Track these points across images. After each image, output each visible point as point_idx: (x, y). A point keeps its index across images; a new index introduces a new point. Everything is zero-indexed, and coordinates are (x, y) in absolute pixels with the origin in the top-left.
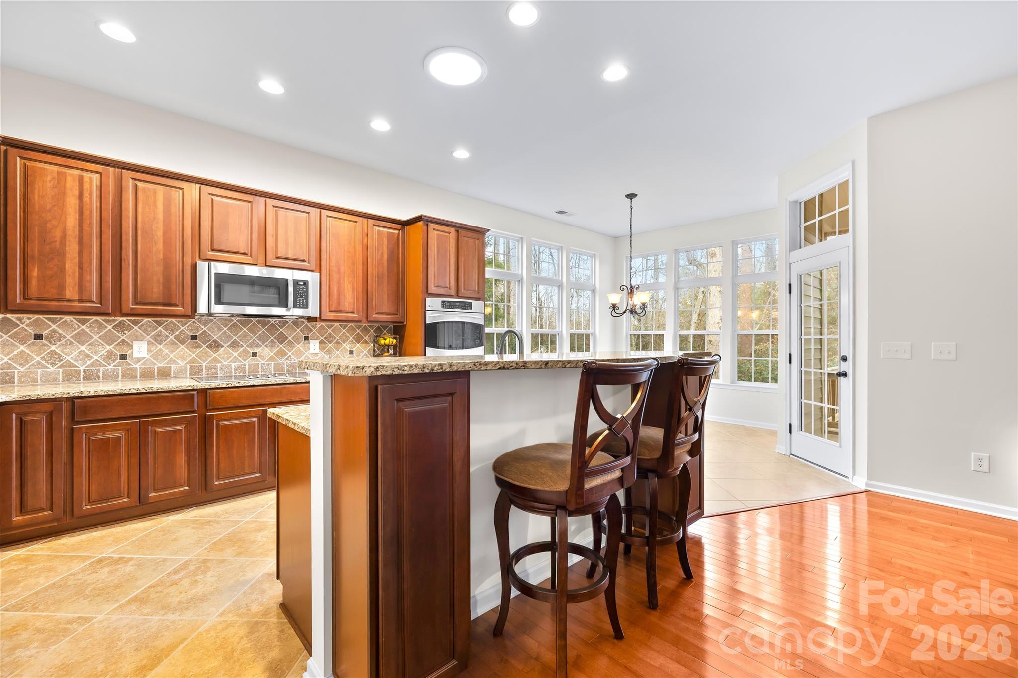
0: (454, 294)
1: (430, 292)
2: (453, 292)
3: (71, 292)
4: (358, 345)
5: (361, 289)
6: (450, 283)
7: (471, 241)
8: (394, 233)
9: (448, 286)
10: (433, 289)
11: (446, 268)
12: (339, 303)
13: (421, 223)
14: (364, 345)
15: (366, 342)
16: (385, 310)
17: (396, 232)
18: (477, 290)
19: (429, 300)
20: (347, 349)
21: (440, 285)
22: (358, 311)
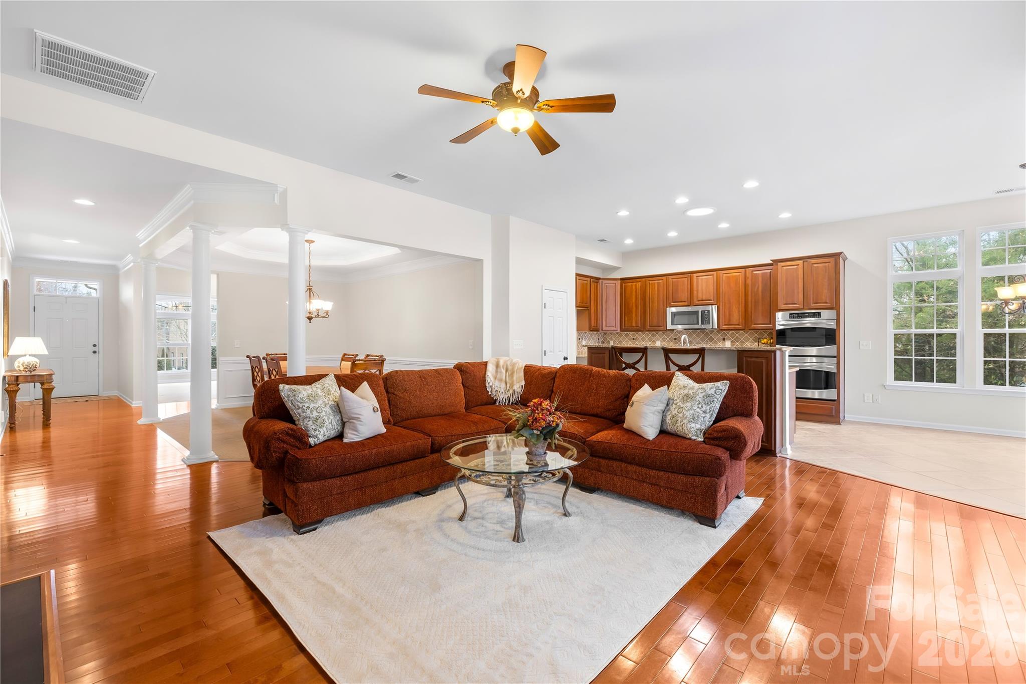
0: (803, 308)
1: (778, 308)
3: (634, 325)
6: (797, 301)
7: (821, 266)
8: (767, 272)
10: (782, 306)
11: (794, 290)
12: (730, 320)
19: (778, 314)
21: (788, 303)
22: (742, 323)
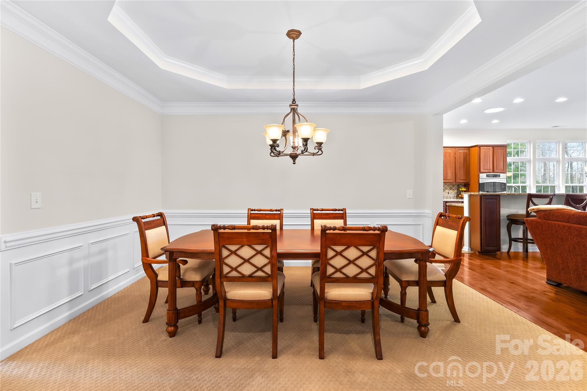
0: (491, 172)
1: (481, 172)
2: (491, 171)
4: (451, 191)
5: (453, 172)
6: (490, 167)
7: (499, 150)
8: (465, 152)
9: (489, 169)
10: (482, 170)
11: (488, 162)
12: (446, 177)
13: (477, 147)
14: (453, 191)
15: (454, 190)
16: (462, 179)
17: (466, 151)
18: (503, 169)
19: (481, 175)
20: (447, 192)
21: (486, 169)
22: (452, 179)
